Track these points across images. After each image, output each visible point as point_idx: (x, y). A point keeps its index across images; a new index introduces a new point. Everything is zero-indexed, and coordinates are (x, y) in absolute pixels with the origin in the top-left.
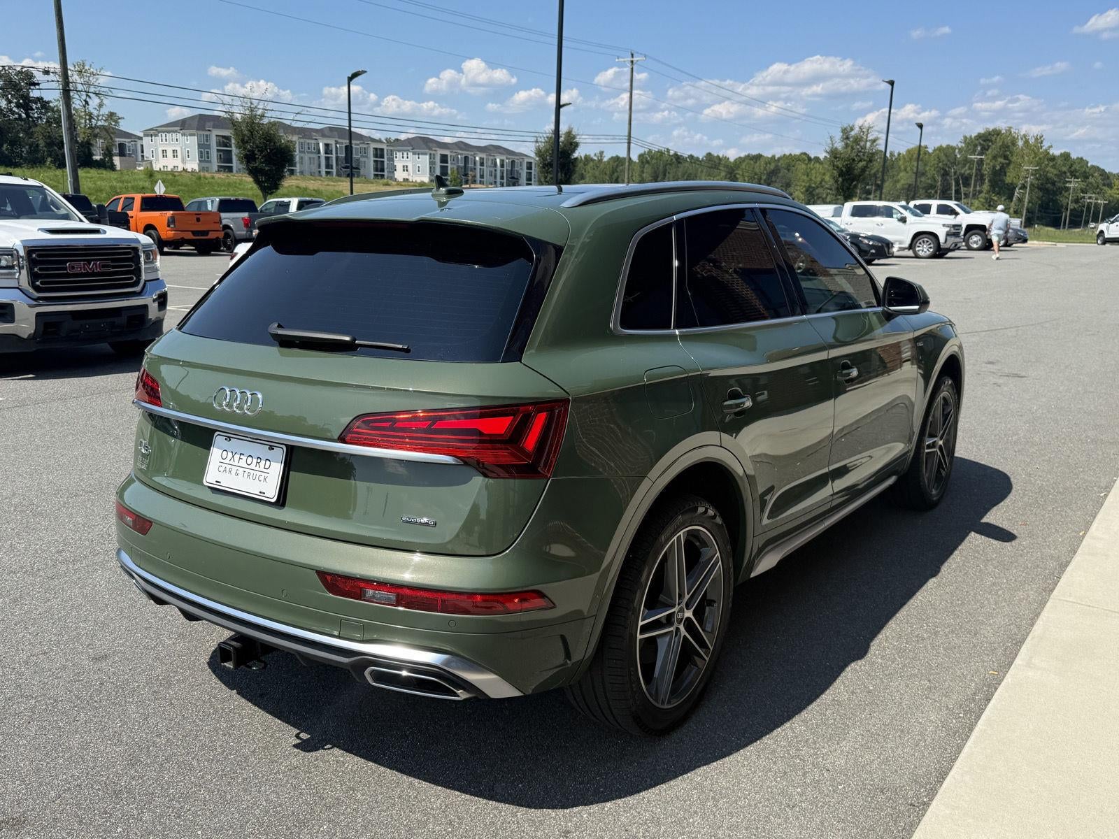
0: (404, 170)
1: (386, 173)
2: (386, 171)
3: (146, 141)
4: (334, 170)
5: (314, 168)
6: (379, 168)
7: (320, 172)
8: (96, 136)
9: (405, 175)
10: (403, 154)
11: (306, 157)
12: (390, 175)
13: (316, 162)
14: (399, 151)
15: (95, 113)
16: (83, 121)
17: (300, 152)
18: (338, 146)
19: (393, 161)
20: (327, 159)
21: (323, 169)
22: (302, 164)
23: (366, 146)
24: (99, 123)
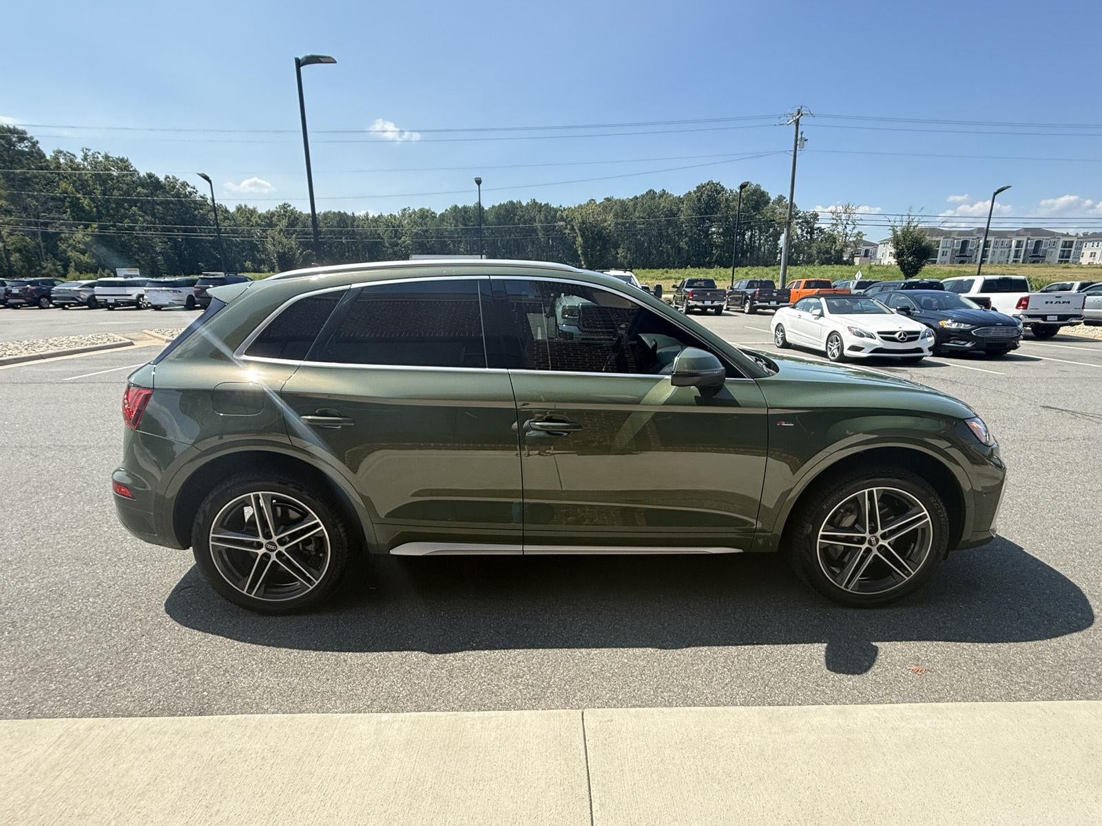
0: (1091, 256)
1: (1071, 259)
2: (1071, 257)
3: (881, 247)
4: (1021, 260)
5: (1004, 258)
6: (1065, 257)
7: (1008, 261)
8: (847, 246)
9: (1091, 260)
10: (1093, 244)
11: (998, 251)
12: (1075, 260)
13: (1006, 254)
14: (1090, 242)
15: (850, 233)
16: (841, 238)
17: (994, 247)
18: (1029, 241)
19: (1081, 249)
20: (1017, 252)
21: (1012, 258)
22: (994, 255)
23: (1056, 240)
24: (851, 239)
